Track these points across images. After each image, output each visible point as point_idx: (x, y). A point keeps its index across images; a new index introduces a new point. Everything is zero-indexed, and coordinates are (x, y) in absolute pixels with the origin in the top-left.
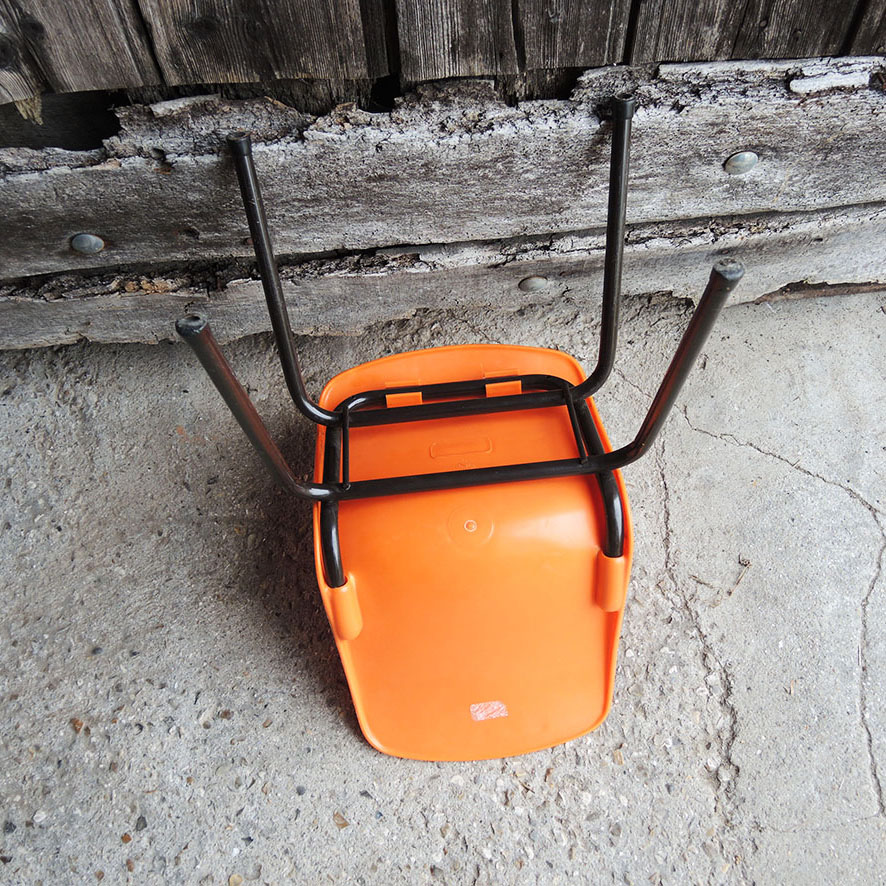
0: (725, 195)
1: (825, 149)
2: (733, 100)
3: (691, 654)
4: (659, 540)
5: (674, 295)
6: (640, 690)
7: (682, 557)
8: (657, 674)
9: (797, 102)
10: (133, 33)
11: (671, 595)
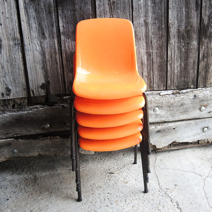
0: (155, 117)
1: (169, 107)
2: (152, 96)
3: (168, 200)
4: (157, 184)
5: (152, 144)
6: (158, 206)
7: (163, 186)
8: (162, 204)
9: (162, 96)
10: (63, 84)
11: (162, 192)
